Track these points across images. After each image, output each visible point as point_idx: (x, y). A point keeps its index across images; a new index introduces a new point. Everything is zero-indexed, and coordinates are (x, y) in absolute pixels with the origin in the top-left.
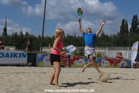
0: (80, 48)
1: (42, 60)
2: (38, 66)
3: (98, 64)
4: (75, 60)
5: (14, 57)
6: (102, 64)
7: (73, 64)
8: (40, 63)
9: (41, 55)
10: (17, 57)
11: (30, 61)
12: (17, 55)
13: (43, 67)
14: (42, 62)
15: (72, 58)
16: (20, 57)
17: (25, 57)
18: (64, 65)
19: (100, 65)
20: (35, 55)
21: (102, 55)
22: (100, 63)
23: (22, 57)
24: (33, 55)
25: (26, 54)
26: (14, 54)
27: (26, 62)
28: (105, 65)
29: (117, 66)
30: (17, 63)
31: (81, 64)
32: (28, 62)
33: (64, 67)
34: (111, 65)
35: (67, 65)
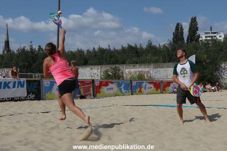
0: (114, 66)
1: (51, 90)
2: (46, 99)
3: (138, 90)
4: (102, 87)
5: (4, 88)
6: (143, 89)
7: (99, 92)
8: (48, 95)
9: (49, 83)
10: (9, 87)
11: (31, 92)
12: (9, 85)
13: (52, 99)
14: (50, 93)
15: (97, 84)
16: (14, 87)
17: (22, 86)
18: (86, 95)
19: (140, 91)
20: (39, 83)
21: (146, 76)
22: (140, 89)
23: (18, 87)
24: (37, 83)
25: (24, 82)
26: (5, 83)
27: (25, 95)
28: (148, 91)
29: (165, 91)
30: (10, 96)
31: (111, 92)
32: (28, 93)
33: (85, 98)
34: (157, 90)
35: (90, 95)
